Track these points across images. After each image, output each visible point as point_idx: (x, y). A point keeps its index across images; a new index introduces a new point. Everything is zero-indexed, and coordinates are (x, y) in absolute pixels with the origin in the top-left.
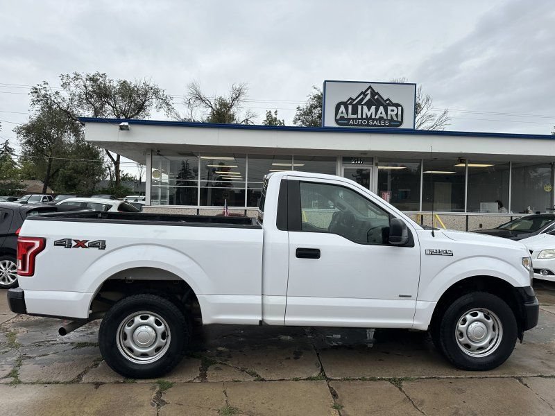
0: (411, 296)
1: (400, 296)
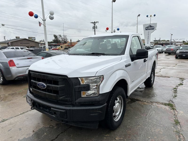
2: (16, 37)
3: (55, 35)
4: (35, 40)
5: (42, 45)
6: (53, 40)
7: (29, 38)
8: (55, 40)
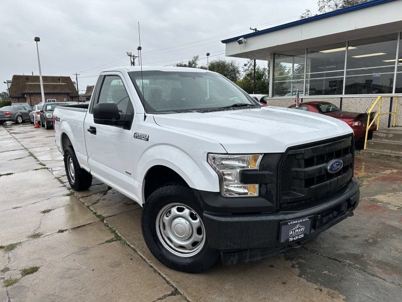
0: (131, 174)
1: (126, 172)
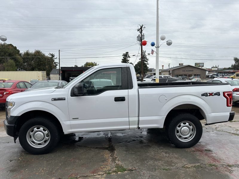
2: (179, 64)
3: (236, 58)
4: (203, 66)
5: (210, 73)
6: (232, 66)
7: (196, 64)
8: (234, 65)
